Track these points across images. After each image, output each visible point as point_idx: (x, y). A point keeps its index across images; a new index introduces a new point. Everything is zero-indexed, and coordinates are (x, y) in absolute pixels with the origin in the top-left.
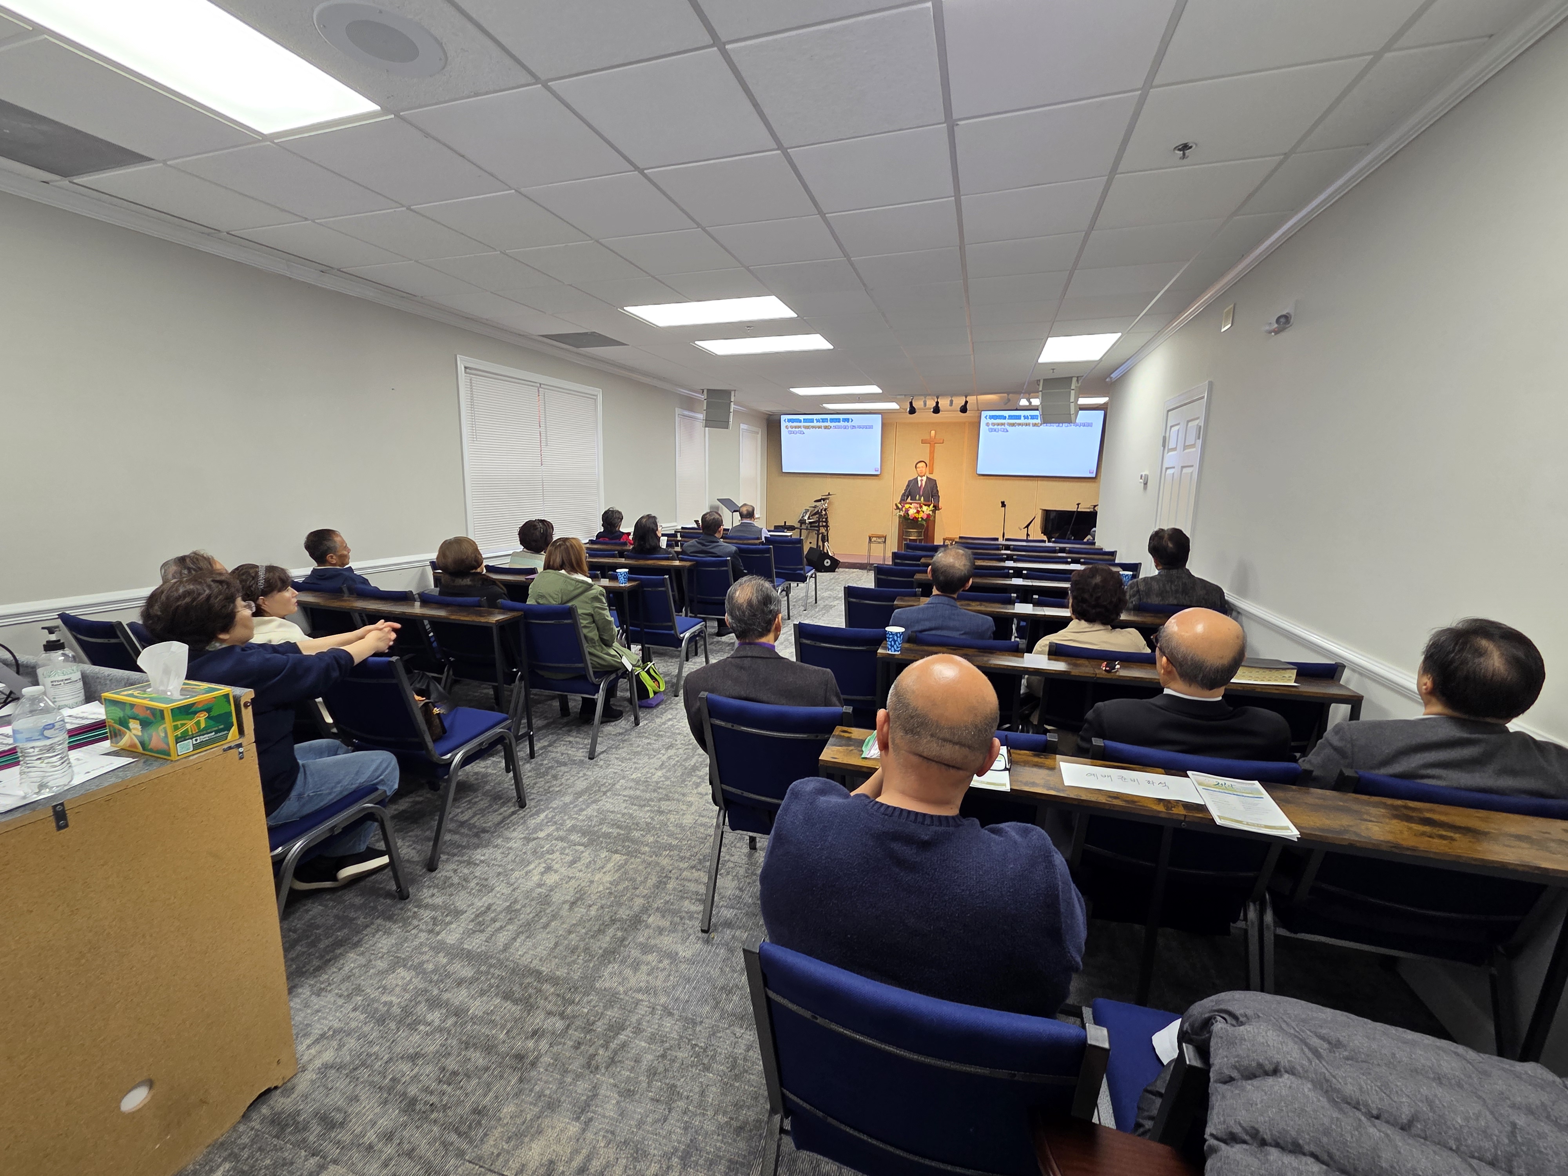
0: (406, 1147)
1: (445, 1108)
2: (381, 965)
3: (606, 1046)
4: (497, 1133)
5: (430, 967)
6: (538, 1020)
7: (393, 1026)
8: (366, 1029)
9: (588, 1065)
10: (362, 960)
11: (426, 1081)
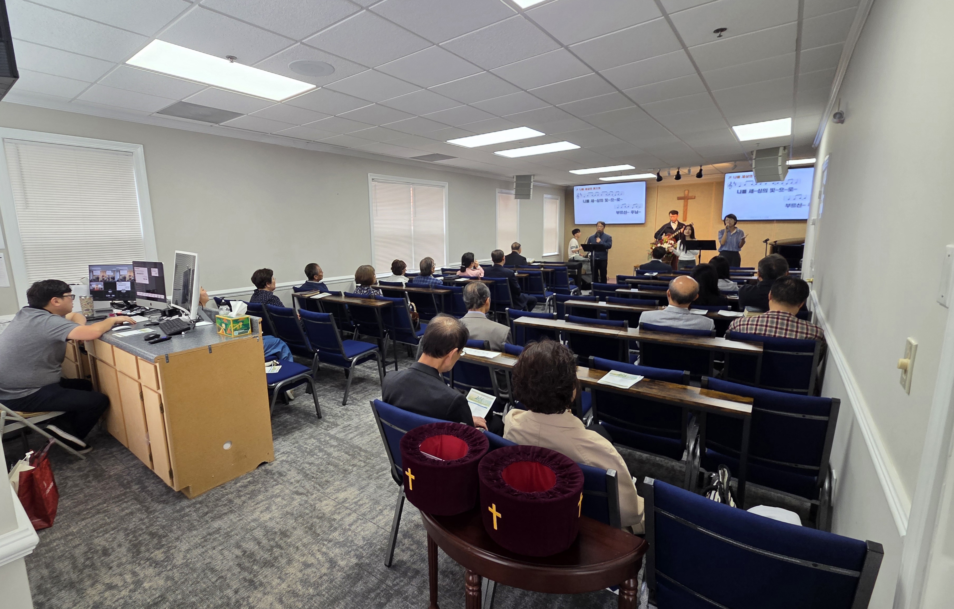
0: (302, 485)
1: (317, 478)
2: (306, 436)
3: (377, 473)
4: (332, 488)
5: (323, 440)
6: (355, 462)
7: (306, 454)
8: (297, 453)
9: (369, 477)
10: (300, 434)
11: (313, 471)
